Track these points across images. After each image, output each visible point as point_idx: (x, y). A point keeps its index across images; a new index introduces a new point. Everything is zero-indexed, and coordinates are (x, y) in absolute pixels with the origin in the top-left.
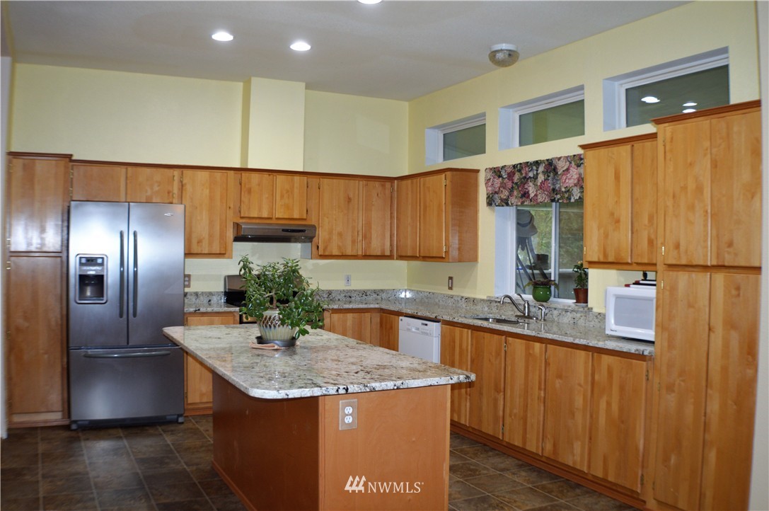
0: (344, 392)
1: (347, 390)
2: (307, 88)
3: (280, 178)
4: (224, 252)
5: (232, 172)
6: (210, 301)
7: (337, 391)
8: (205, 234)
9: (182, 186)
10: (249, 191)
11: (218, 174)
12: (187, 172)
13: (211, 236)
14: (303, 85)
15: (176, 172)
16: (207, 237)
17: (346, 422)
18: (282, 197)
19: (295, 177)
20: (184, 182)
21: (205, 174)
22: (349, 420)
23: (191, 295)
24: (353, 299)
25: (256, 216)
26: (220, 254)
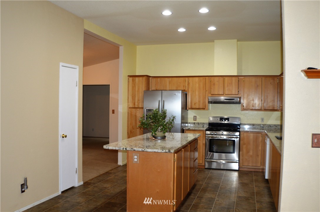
0: (125, 149)
1: (126, 149)
2: (238, 41)
3: (226, 78)
4: (204, 108)
5: (208, 77)
6: (203, 126)
7: (123, 149)
8: (197, 101)
9: (189, 83)
10: (214, 84)
11: (202, 78)
12: (191, 79)
13: (199, 101)
14: (236, 40)
15: (187, 79)
16: (198, 102)
17: (135, 161)
18: (227, 86)
19: (233, 78)
20: (189, 82)
21: (197, 79)
22: (136, 160)
23: (196, 123)
24: (264, 128)
25: (217, 94)
26: (203, 108)
